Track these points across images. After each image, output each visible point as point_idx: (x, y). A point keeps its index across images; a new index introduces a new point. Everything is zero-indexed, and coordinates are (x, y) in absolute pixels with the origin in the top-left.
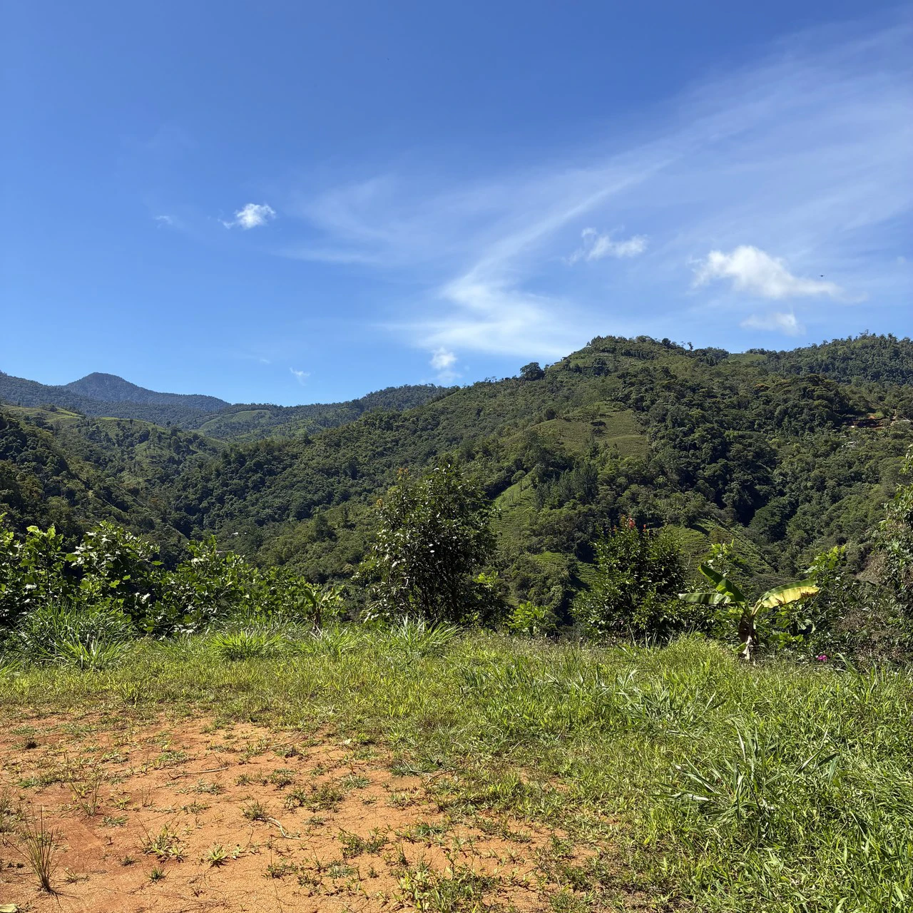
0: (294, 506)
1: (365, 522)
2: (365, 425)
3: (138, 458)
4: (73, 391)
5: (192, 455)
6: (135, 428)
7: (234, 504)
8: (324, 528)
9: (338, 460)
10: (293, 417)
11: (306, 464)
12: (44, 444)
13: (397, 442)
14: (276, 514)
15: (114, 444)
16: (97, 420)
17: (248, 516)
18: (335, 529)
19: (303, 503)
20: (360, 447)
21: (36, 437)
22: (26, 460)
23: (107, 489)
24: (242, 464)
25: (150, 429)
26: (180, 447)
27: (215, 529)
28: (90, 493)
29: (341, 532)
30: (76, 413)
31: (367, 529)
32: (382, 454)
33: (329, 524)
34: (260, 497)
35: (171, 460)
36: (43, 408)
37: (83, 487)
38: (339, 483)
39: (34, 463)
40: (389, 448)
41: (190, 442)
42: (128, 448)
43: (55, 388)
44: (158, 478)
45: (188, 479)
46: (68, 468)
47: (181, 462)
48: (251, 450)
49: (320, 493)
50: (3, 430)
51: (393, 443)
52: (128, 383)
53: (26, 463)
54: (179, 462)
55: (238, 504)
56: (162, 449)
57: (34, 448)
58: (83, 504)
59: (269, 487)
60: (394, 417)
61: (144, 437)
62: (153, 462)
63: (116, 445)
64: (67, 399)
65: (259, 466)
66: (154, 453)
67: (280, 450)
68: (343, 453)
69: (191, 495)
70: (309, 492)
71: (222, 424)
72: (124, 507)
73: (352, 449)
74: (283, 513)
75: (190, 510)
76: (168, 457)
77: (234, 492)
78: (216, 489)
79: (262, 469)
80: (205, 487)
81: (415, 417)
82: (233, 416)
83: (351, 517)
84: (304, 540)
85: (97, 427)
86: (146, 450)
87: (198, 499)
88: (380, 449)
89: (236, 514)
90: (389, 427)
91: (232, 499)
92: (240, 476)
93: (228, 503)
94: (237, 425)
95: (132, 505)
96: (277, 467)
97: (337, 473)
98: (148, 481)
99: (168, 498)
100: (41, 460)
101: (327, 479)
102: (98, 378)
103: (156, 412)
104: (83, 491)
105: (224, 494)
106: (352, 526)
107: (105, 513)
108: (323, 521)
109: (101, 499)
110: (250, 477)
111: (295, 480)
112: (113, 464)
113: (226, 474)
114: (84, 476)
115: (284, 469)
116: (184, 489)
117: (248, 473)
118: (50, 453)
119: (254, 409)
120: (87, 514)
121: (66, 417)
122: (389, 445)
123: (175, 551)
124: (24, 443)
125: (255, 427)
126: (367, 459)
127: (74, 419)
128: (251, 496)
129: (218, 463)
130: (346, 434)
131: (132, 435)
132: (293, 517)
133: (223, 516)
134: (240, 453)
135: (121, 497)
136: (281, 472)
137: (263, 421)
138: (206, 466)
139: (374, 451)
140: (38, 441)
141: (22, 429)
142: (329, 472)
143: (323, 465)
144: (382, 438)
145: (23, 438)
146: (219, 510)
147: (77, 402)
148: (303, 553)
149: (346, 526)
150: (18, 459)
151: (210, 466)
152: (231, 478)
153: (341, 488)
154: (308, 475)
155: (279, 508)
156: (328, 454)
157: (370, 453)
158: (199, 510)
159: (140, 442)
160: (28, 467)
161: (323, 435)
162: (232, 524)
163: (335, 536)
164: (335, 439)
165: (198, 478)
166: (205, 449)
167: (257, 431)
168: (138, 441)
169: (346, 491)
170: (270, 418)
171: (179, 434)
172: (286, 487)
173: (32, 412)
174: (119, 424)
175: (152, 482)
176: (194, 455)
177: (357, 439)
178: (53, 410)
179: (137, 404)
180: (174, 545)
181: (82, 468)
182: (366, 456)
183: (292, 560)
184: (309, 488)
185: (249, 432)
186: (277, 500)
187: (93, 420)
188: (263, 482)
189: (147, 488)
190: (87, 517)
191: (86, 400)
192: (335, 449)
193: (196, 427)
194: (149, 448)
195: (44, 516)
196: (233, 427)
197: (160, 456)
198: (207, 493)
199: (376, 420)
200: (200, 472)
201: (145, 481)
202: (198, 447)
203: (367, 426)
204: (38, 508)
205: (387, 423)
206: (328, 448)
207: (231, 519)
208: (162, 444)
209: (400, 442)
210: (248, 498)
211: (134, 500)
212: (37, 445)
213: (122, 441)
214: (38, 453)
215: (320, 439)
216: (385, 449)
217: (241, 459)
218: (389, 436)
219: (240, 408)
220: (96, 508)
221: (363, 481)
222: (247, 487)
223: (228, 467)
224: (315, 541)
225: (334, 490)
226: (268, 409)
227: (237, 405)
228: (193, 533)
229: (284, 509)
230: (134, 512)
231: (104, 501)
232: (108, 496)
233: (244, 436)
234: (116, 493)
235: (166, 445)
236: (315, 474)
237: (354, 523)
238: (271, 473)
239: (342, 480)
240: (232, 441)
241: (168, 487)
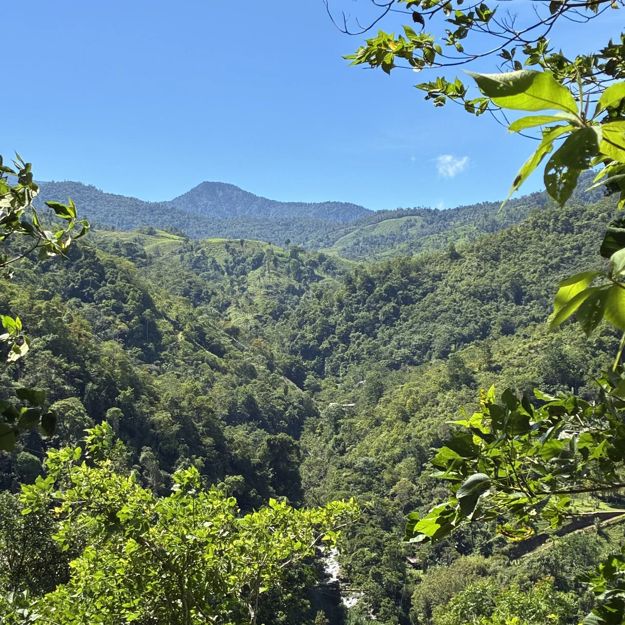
0: (437, 344)
1: (515, 362)
2: (534, 228)
3: (250, 289)
4: (179, 208)
5: (318, 282)
6: (248, 250)
7: (361, 344)
8: (460, 372)
9: (496, 279)
10: (452, 223)
11: (452, 287)
12: (124, 277)
13: (579, 249)
14: (414, 355)
15: (223, 273)
16: (202, 243)
17: (378, 359)
18: (474, 373)
19: (449, 339)
20: (527, 259)
21: (115, 268)
22: (104, 297)
23: (199, 329)
24: (370, 290)
25: (265, 250)
26: (301, 272)
27: (338, 376)
28: (180, 336)
29: (482, 377)
30: (178, 235)
31: (518, 373)
32: (557, 268)
33: (467, 366)
34: (394, 333)
35: (291, 290)
36: (140, 231)
37: (171, 328)
38: (498, 310)
39: (113, 301)
40: (569, 258)
41: (314, 265)
42: (238, 276)
43: (157, 205)
44: (270, 314)
45: (305, 313)
46: (153, 305)
47: (303, 292)
48: (381, 272)
49: (472, 325)
50: (78, 261)
51: (575, 251)
52: (244, 192)
53: (104, 301)
54: (300, 292)
55: (367, 343)
56: (279, 276)
57: (113, 282)
58: (171, 349)
59: (405, 320)
60: (574, 214)
61: (258, 263)
62: (268, 294)
63: (226, 274)
64: (173, 217)
65: (391, 292)
66: (270, 282)
67: (418, 270)
68: (503, 269)
69: (309, 333)
70: (457, 324)
71: (361, 239)
72: (219, 351)
73: (515, 264)
74: (424, 353)
75: (308, 352)
76: (286, 285)
77: (361, 328)
78: (339, 325)
79: (396, 296)
80: (325, 323)
81: (605, 211)
82: (374, 228)
83: (496, 357)
84: (433, 388)
85: (203, 252)
86: (259, 278)
87: (317, 338)
88: (555, 261)
89: (365, 356)
90: (568, 229)
91: (360, 336)
92: (368, 307)
93: (354, 342)
94: (380, 239)
95: (230, 349)
96: (415, 291)
97: (494, 297)
98: (258, 317)
99: (282, 338)
100: (120, 296)
101: (481, 306)
102: (209, 188)
103: (280, 228)
104: (171, 333)
105: (348, 330)
106: (497, 369)
107: (197, 360)
108: (459, 362)
109: (192, 342)
110: (381, 308)
111: (438, 308)
112: (217, 298)
113: (350, 304)
114: (173, 315)
115: (424, 294)
116: (300, 326)
117: (377, 302)
118: (130, 287)
119: (400, 216)
120: (177, 361)
121: (166, 241)
122: (568, 254)
123: (280, 405)
124: (102, 277)
125: (402, 239)
126: (537, 275)
127: (176, 244)
128: (383, 332)
129: (341, 290)
130: (506, 243)
131: (244, 260)
132: (437, 358)
133: (347, 360)
134: (368, 277)
135: (216, 339)
136: (420, 300)
137: (413, 231)
138: (326, 296)
139: (546, 263)
140: (117, 273)
141: (98, 260)
142: (482, 296)
143: (476, 287)
144: (557, 245)
145: (99, 269)
146: (343, 351)
147: (185, 221)
148: (433, 406)
149: (489, 369)
150: (95, 296)
151: (331, 295)
152: (357, 310)
153: (500, 317)
154: (455, 301)
155: (418, 347)
156: (482, 271)
157: (540, 267)
158: (319, 353)
159: (254, 268)
160: (107, 306)
161: (476, 245)
162: (358, 370)
163: (474, 382)
164: (491, 250)
165: (316, 311)
166: (334, 274)
167: (403, 245)
168: (251, 267)
169: (506, 321)
170: (422, 226)
171: (300, 255)
172: (426, 319)
173: (126, 237)
174: (227, 247)
175: (263, 319)
176: (320, 282)
177: (523, 248)
178: (151, 233)
179: (256, 220)
180: (279, 398)
181: (171, 304)
182: (535, 272)
183: (417, 415)
184: (457, 319)
185: (393, 247)
186: (416, 337)
187: (197, 243)
188: (396, 313)
189: (257, 327)
190: (177, 365)
191: (195, 218)
192: (492, 263)
193: (329, 244)
194: (263, 275)
195: (94, 365)
196: (374, 242)
197: (277, 285)
198: (328, 330)
199: (549, 220)
200: (319, 304)
201: (255, 318)
202: (325, 271)
203: (537, 229)
204: (87, 356)
205: (566, 222)
206: (482, 264)
207: (358, 364)
208: (279, 269)
209: (584, 249)
210: (379, 336)
211: (233, 342)
212: (116, 278)
213: (233, 268)
214: (118, 288)
215: (471, 251)
216: (562, 260)
217: (369, 284)
218: (568, 240)
219: (384, 215)
220: (186, 354)
221: (532, 307)
222: (377, 320)
223: (354, 295)
224: (448, 389)
225: (490, 320)
226: (419, 215)
227: (379, 212)
228: (306, 382)
229: (425, 348)
230: (231, 358)
231: (196, 345)
232: (200, 338)
233: (386, 253)
234: (210, 334)
235: (284, 270)
236: (464, 299)
237: (500, 364)
238: (408, 301)
239: (501, 306)
240: (372, 261)
241: (282, 325)
